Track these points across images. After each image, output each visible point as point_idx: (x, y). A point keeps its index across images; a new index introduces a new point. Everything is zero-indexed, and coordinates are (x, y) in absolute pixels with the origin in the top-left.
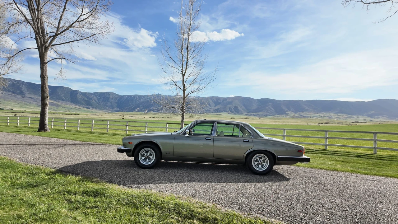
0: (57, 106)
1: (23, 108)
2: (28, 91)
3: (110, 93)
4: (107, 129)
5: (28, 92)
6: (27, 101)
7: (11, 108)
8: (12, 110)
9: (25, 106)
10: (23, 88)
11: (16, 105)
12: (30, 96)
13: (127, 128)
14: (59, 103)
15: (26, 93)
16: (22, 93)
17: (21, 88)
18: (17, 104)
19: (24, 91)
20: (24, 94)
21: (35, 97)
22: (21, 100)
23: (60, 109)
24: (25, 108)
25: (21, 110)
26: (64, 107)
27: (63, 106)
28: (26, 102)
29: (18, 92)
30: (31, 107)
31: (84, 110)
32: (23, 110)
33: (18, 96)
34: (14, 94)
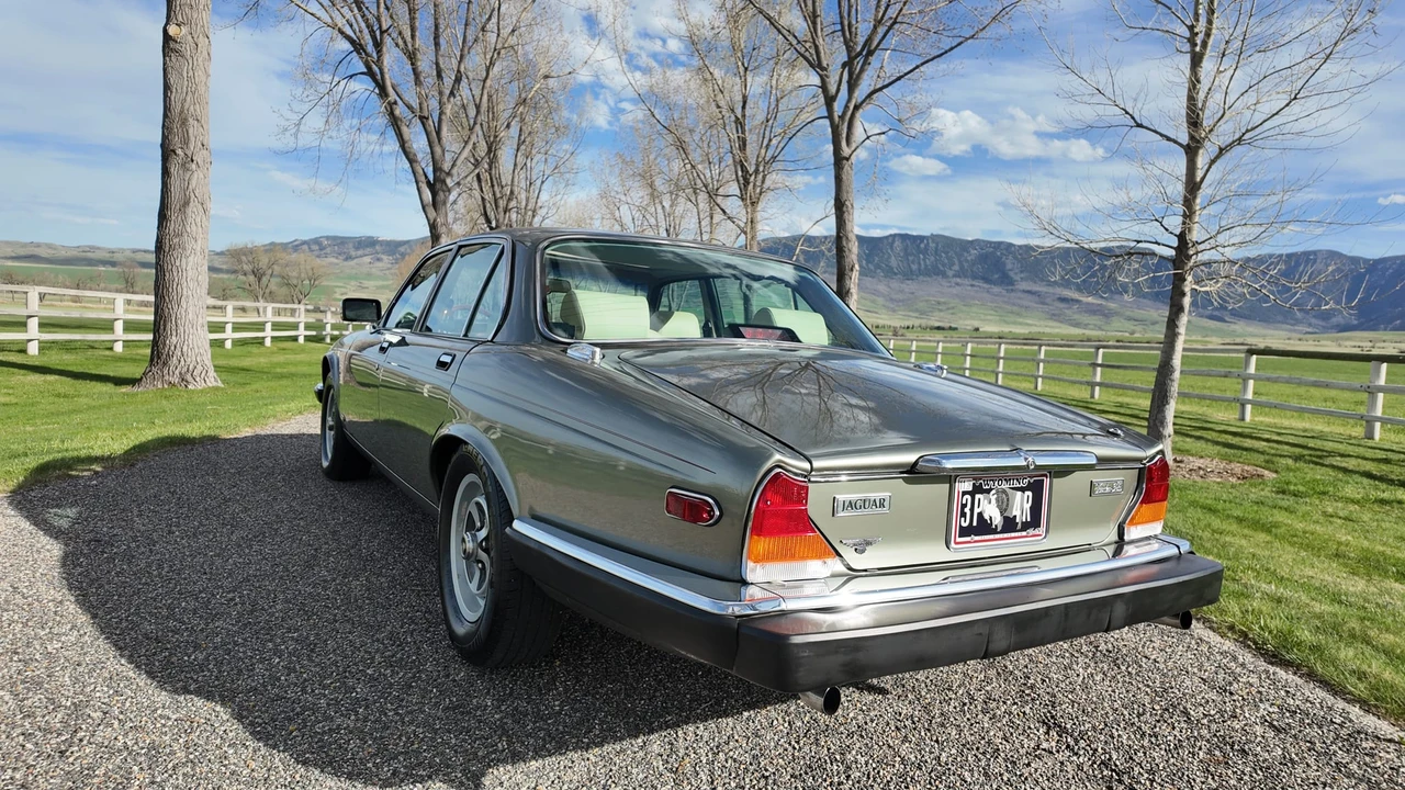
0: (1107, 315)
2: (1022, 272)
3: (1315, 253)
5: (1022, 275)
6: (1019, 301)
7: (976, 324)
8: (977, 329)
9: (1014, 318)
10: (1009, 263)
11: (989, 317)
12: (1029, 288)
13: (1095, 374)
14: (1112, 305)
15: (1017, 278)
16: (1006, 280)
17: (1004, 264)
18: (992, 312)
19: (1011, 274)
20: (1011, 282)
21: (1040, 289)
22: (1005, 302)
23: (1117, 323)
24: (1015, 323)
25: (1002, 329)
26: (1129, 319)
27: (1128, 313)
28: (1014, 304)
29: (996, 276)
30: (1029, 322)
31: (1204, 328)
32: (1006, 329)
33: (996, 289)
34: (985, 285)
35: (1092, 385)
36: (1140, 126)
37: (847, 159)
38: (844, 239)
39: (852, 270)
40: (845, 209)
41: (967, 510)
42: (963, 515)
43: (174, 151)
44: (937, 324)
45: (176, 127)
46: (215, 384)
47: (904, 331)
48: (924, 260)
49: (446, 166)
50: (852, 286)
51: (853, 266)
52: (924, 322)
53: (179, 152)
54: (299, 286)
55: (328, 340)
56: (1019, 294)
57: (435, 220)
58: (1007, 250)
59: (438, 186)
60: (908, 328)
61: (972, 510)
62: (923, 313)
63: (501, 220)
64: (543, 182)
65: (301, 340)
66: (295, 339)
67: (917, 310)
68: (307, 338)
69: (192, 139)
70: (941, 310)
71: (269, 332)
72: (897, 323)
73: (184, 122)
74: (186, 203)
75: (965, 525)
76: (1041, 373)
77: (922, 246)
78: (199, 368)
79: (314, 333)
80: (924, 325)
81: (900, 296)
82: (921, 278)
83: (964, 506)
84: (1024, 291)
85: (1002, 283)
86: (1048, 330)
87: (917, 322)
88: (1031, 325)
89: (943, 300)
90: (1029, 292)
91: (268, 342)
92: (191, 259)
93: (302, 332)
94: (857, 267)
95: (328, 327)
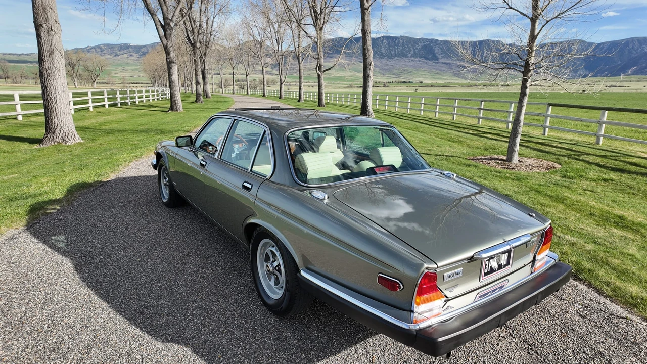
1: (435, 79)
2: (442, 54)
4: (453, 114)
5: (442, 55)
6: (440, 68)
7: (421, 79)
8: (421, 82)
9: (438, 76)
10: (437, 50)
11: (427, 76)
12: (445, 61)
15: (440, 57)
16: (435, 58)
17: (434, 50)
18: (428, 74)
19: (437, 55)
20: (437, 59)
21: (450, 62)
22: (434, 69)
24: (438, 79)
25: (432, 82)
28: (438, 70)
29: (430, 56)
30: (445, 78)
32: (434, 82)
33: (430, 63)
34: (425, 61)
35: (479, 118)
36: (511, 8)
37: (367, 9)
38: (366, 50)
39: (370, 65)
40: (367, 34)
41: (487, 267)
42: (486, 268)
43: (41, 25)
44: (403, 80)
45: (40, 12)
46: (79, 141)
47: (389, 84)
48: (398, 50)
49: (170, 17)
50: (371, 73)
51: (371, 63)
52: (397, 80)
53: (44, 25)
54: (94, 71)
55: (119, 105)
56: (440, 65)
57: (167, 44)
58: (435, 43)
59: (167, 27)
60: (390, 83)
61: (488, 266)
62: (397, 75)
63: (196, 39)
64: (214, 17)
65: (107, 106)
66: (104, 106)
67: (394, 74)
68: (110, 105)
69: (50, 19)
70: (405, 74)
71: (91, 104)
72: (385, 81)
73: (44, 10)
74: (52, 53)
75: (486, 272)
76: (456, 112)
77: (397, 42)
78: (71, 134)
79: (112, 102)
80: (397, 81)
81: (386, 67)
82: (396, 58)
83: (486, 265)
84: (443, 63)
85: (433, 59)
86: (453, 82)
87: (394, 80)
88: (445, 79)
89: (406, 69)
90: (445, 63)
91: (91, 109)
92: (58, 80)
93: (106, 102)
94: (373, 63)
95: (119, 99)
